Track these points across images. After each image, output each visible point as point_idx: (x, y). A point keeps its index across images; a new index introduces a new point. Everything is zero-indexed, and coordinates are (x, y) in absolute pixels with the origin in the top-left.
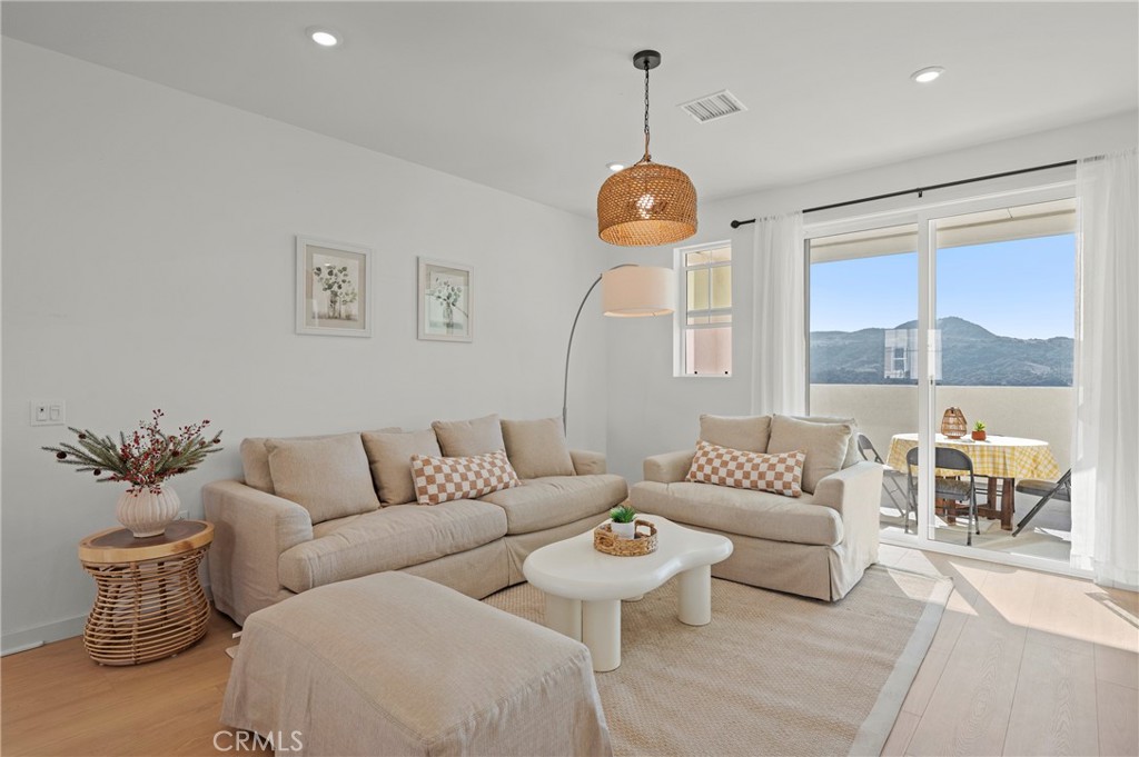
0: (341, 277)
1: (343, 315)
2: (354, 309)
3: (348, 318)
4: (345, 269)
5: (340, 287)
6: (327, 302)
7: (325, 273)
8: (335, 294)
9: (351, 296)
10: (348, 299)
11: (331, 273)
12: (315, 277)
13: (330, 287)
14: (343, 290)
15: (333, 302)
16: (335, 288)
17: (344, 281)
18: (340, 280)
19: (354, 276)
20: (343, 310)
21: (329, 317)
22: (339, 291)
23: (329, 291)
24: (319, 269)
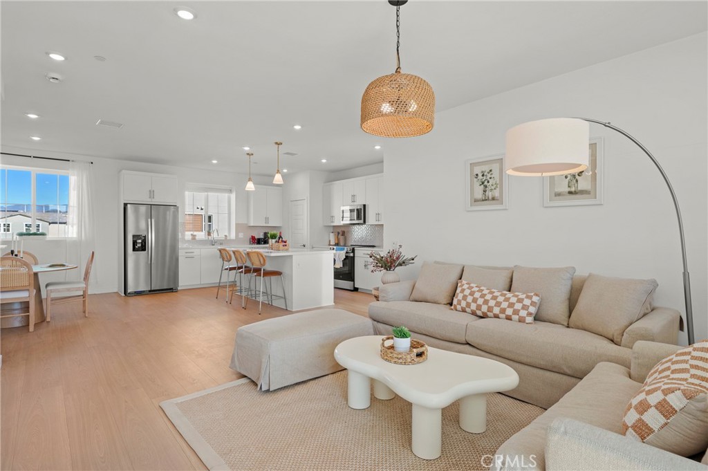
0: (489, 176)
1: (490, 198)
2: (496, 193)
3: (493, 199)
4: (491, 171)
5: (488, 182)
6: (481, 192)
7: (480, 176)
8: (486, 187)
9: (494, 186)
10: (493, 188)
11: (483, 175)
12: (476, 180)
13: (483, 183)
14: (490, 183)
15: (485, 191)
16: (486, 183)
17: (490, 178)
18: (488, 178)
19: (496, 174)
20: (490, 194)
21: (483, 200)
22: (488, 184)
23: (482, 186)
24: (477, 175)
